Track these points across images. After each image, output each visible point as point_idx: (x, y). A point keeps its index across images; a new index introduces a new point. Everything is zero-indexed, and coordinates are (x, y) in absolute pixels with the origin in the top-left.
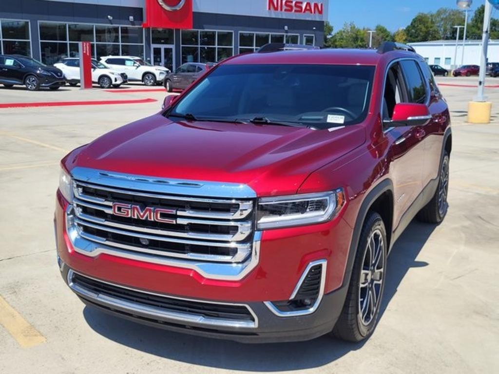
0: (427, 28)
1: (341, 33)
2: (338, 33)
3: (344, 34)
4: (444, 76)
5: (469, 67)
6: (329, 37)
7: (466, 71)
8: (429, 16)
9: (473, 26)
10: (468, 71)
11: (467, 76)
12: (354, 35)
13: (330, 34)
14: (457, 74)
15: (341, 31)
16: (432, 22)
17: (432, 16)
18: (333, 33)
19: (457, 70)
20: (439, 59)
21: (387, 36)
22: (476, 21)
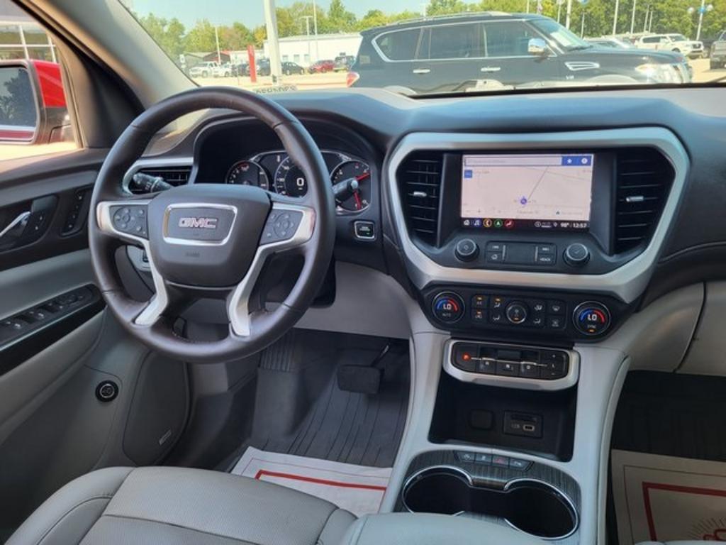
0: (285, 23)
1: (195, 32)
2: (191, 33)
3: (198, 34)
4: (300, 74)
5: (324, 62)
6: (181, 37)
7: (320, 67)
8: (286, 11)
9: (330, 21)
10: (323, 67)
11: (322, 72)
12: (210, 34)
13: (183, 34)
14: (312, 71)
15: (195, 30)
16: (291, 18)
17: (289, 10)
18: (186, 32)
19: (311, 67)
20: (298, 56)
21: (247, 35)
22: (333, 15)
